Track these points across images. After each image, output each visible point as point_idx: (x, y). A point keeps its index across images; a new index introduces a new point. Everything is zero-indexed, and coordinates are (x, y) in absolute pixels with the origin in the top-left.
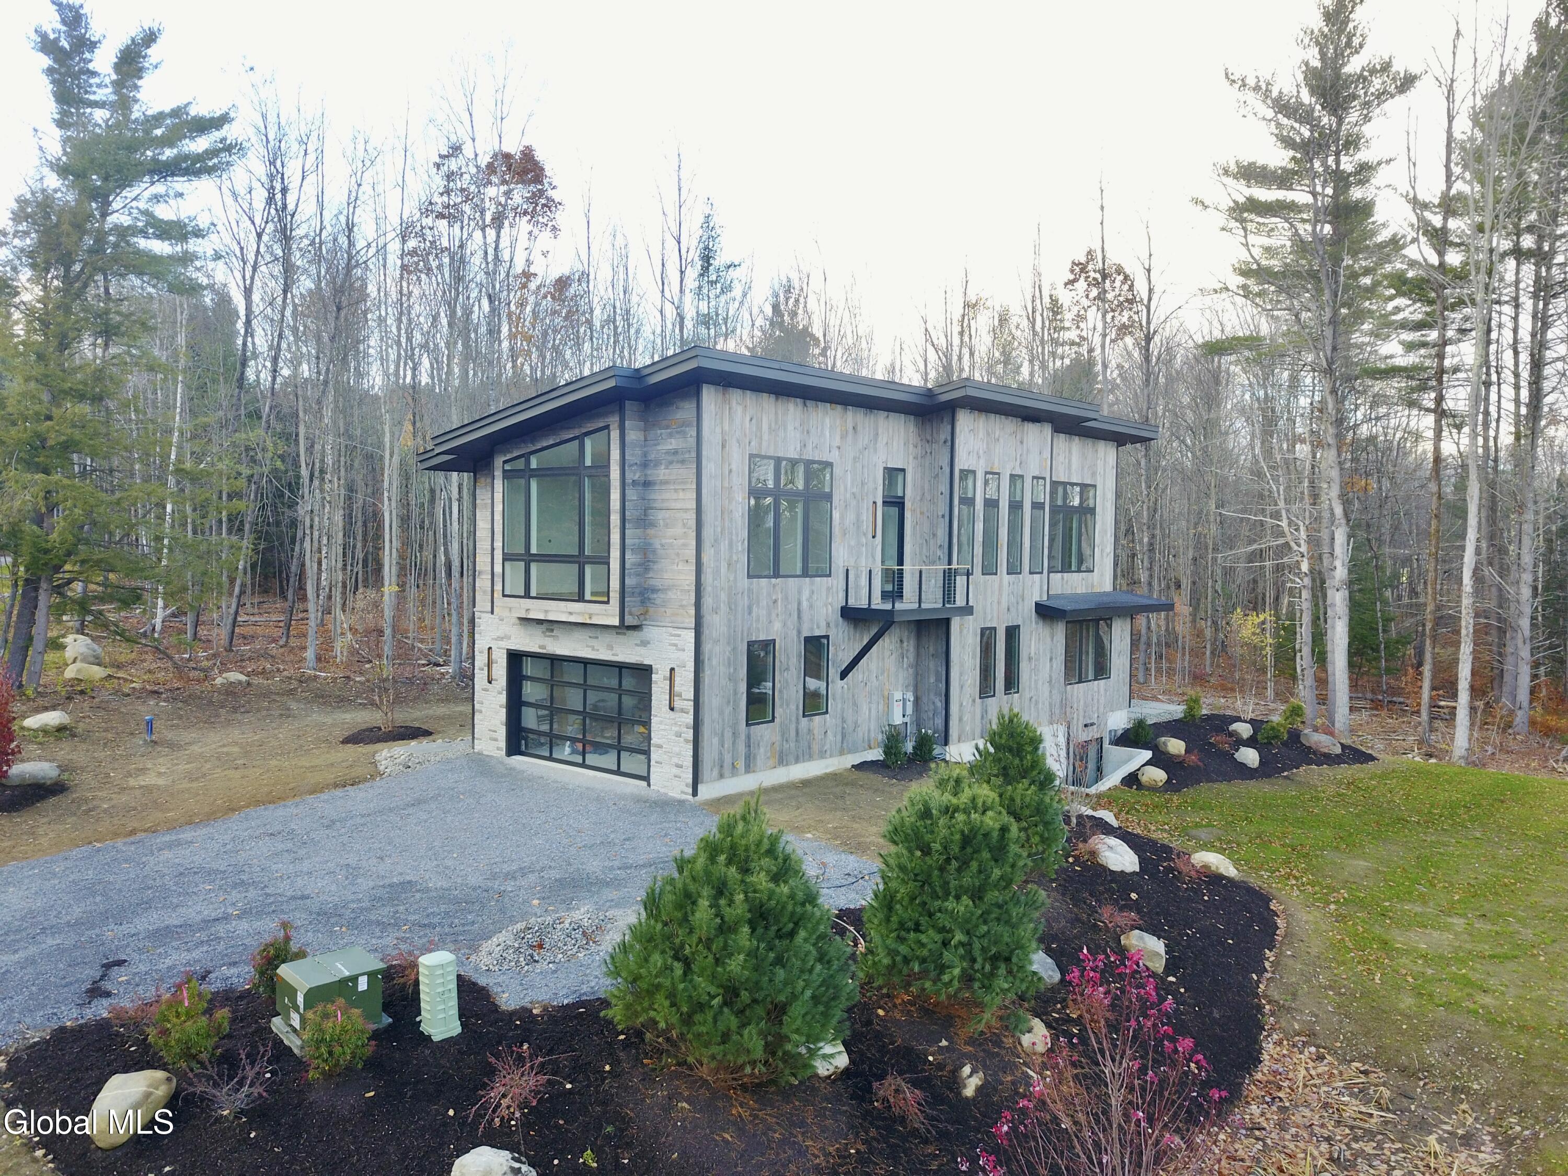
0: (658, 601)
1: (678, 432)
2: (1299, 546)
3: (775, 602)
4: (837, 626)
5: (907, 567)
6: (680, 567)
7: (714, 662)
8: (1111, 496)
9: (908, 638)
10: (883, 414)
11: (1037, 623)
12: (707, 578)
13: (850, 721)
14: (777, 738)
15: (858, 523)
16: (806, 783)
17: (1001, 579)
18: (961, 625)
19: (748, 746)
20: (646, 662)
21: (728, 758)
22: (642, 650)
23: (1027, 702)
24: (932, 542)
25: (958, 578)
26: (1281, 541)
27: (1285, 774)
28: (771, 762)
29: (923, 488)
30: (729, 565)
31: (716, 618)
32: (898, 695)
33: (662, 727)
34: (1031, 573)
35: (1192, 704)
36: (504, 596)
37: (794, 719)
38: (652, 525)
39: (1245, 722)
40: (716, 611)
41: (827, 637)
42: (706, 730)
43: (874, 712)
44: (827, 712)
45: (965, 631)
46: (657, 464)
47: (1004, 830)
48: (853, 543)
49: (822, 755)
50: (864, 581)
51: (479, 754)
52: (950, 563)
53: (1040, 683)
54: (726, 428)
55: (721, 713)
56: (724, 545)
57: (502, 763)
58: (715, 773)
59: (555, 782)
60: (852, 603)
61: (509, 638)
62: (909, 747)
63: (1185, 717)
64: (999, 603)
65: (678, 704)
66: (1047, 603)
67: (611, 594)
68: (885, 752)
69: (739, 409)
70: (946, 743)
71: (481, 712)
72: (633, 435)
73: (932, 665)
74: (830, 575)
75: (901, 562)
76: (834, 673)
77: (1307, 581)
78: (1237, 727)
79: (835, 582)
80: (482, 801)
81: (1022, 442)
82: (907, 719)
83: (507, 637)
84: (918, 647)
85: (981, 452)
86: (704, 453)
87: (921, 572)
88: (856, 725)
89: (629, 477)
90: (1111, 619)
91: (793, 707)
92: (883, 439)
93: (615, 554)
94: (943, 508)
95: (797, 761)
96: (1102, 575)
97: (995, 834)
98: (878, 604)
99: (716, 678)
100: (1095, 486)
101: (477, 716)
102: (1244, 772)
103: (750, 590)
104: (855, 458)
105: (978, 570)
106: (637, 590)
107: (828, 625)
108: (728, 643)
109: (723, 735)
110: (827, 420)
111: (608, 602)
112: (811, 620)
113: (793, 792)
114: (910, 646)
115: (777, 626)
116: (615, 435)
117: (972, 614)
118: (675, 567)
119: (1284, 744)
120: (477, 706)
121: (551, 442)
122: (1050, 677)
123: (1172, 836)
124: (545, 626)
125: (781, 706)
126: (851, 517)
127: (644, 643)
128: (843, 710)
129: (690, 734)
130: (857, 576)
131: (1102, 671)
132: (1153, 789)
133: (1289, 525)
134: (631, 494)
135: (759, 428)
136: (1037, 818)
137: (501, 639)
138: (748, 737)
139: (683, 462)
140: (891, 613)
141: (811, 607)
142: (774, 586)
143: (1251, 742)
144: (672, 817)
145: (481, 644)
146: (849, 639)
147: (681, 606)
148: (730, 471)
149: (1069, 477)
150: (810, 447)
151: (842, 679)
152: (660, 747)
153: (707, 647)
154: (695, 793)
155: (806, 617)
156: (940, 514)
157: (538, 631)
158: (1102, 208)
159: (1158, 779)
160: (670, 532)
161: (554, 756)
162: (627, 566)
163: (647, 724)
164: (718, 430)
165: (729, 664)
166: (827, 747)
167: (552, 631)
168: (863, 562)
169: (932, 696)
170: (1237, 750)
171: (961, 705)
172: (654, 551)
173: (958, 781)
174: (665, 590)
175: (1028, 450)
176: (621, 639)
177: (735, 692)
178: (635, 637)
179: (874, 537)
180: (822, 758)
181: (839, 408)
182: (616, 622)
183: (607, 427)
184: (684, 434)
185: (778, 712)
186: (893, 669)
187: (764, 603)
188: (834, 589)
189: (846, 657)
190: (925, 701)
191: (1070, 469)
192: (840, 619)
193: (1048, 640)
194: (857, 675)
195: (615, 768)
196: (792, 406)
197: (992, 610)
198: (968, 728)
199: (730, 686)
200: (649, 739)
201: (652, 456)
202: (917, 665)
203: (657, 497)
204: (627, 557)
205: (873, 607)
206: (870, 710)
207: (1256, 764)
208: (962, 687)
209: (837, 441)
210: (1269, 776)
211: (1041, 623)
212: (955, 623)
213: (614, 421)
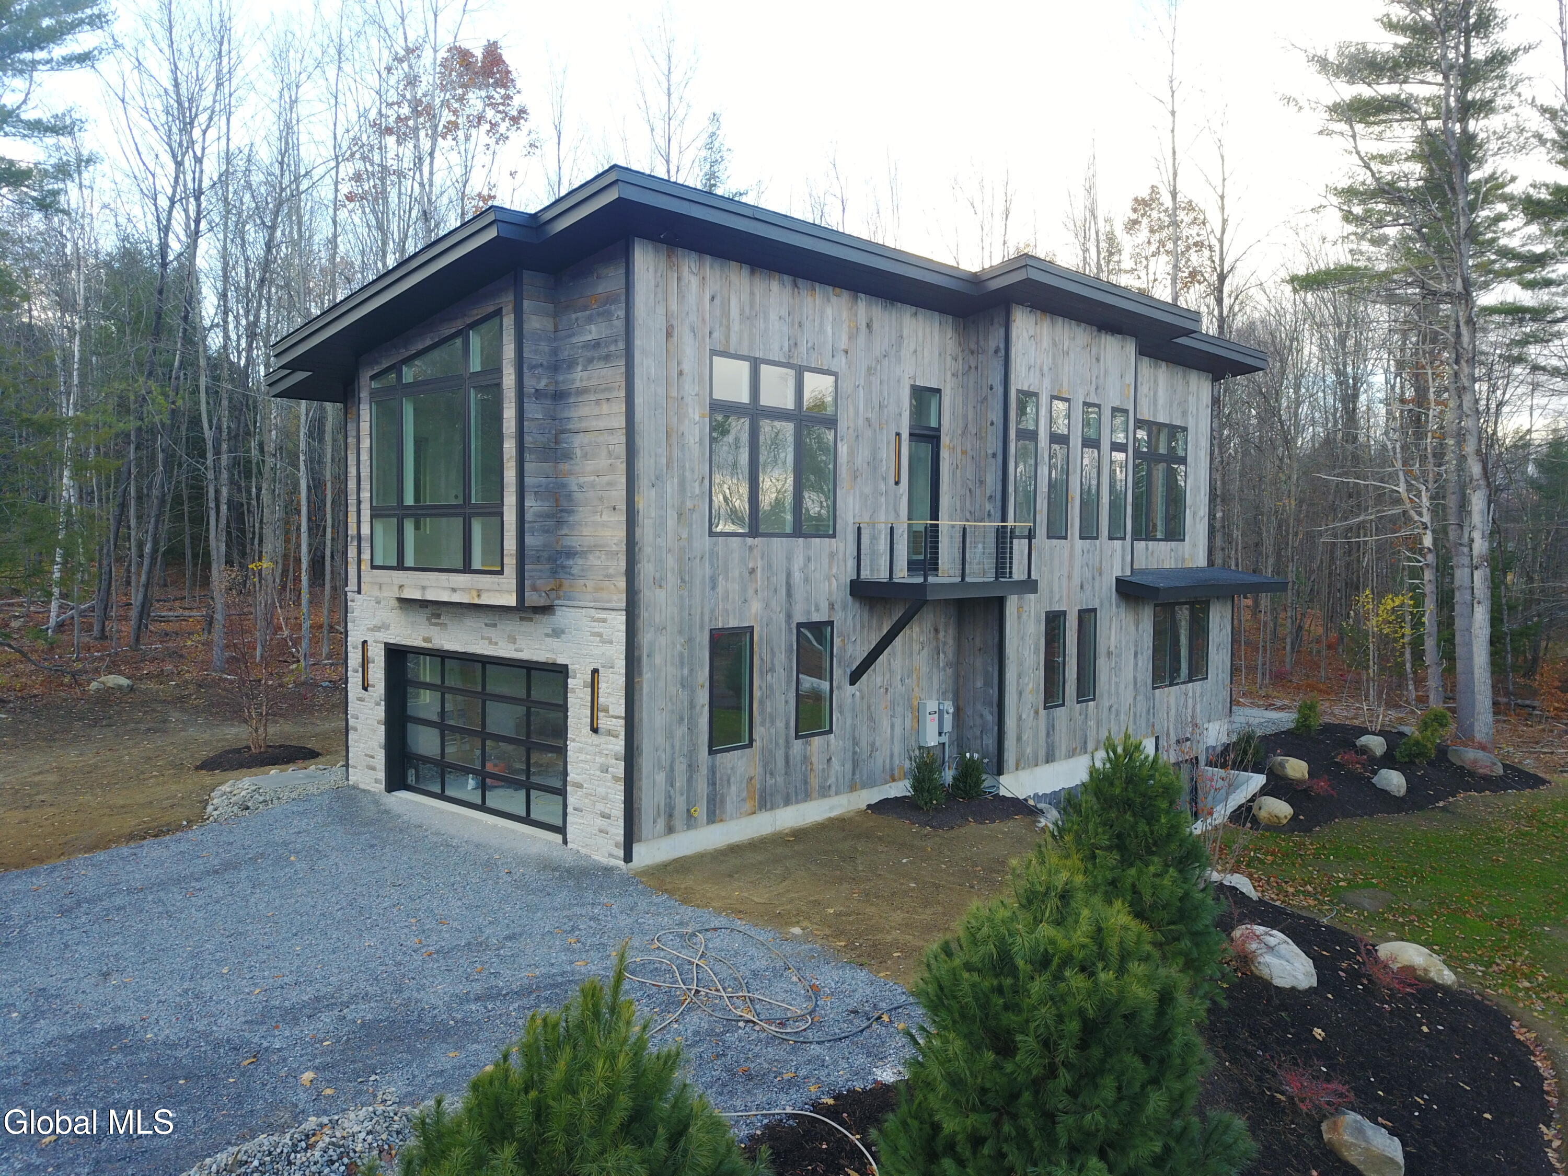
0: (575, 571)
1: (599, 314)
2: (1420, 514)
3: (752, 571)
4: (844, 608)
5: (944, 523)
6: (605, 518)
7: (658, 660)
8: (1204, 443)
9: (946, 625)
10: (909, 310)
11: (1118, 606)
12: (646, 532)
13: (864, 743)
14: (756, 770)
15: (874, 462)
16: (800, 835)
17: (1072, 546)
18: (1020, 608)
19: (712, 783)
20: (560, 661)
21: (680, 804)
22: (554, 643)
23: (1106, 711)
24: (978, 492)
25: (1015, 541)
26: (1397, 510)
27: (1441, 804)
28: (748, 806)
29: (965, 417)
30: (680, 515)
31: (661, 595)
32: (932, 705)
33: (582, 757)
34: (1111, 538)
35: (1306, 711)
36: (373, 567)
37: (782, 742)
38: (567, 456)
39: (1374, 733)
40: (659, 583)
41: (831, 623)
42: (646, 763)
43: (898, 731)
44: (831, 731)
45: (1025, 616)
46: (571, 364)
48: (867, 490)
49: (824, 792)
50: (883, 545)
51: (355, 787)
52: (1004, 518)
53: (1122, 686)
54: (674, 306)
55: (670, 736)
56: (671, 486)
57: (376, 803)
58: (661, 825)
59: (437, 834)
60: (865, 574)
61: (387, 627)
62: (948, 776)
63: (1297, 728)
64: (1069, 577)
65: (604, 722)
66: (1133, 579)
67: (506, 560)
68: (914, 787)
69: (694, 282)
70: (1000, 772)
71: (356, 729)
72: (535, 323)
73: (979, 663)
74: (834, 536)
75: (935, 515)
76: (840, 674)
77: (1430, 558)
78: (1365, 740)
79: (841, 546)
81: (1098, 360)
82: (945, 739)
83: (384, 627)
84: (959, 639)
85: (1046, 369)
86: (638, 342)
87: (964, 529)
88: (873, 747)
89: (530, 383)
90: (1208, 603)
91: (781, 724)
92: (909, 345)
93: (510, 500)
94: (993, 444)
95: (787, 802)
96: (1194, 545)
98: (902, 574)
99: (662, 684)
100: (1185, 429)
101: (351, 733)
102: (1385, 798)
103: (713, 554)
104: (869, 369)
105: (1041, 531)
106: (545, 554)
107: (832, 606)
108: (680, 632)
109: (672, 769)
110: (829, 311)
111: (501, 572)
112: (807, 599)
113: (779, 850)
114: (948, 637)
115: (756, 607)
116: (508, 321)
117: (1035, 590)
118: (598, 518)
119: (1431, 763)
120: (351, 722)
121: (428, 342)
122: (1135, 678)
123: (1322, 903)
124: (428, 611)
125: (763, 723)
126: (863, 454)
127: (557, 633)
128: (854, 727)
129: (619, 769)
130: (874, 538)
131: (1198, 671)
132: (1274, 827)
133: (1408, 491)
134: (534, 411)
135: (726, 313)
137: (376, 629)
138: (713, 770)
139: (607, 358)
140: (922, 587)
141: (806, 580)
142: (751, 548)
143: (1388, 760)
144: (589, 896)
145: (355, 637)
146: (863, 627)
147: (607, 576)
148: (681, 373)
149: (1155, 415)
150: (803, 348)
151: (853, 683)
152: (580, 786)
153: (646, 638)
154: (628, 858)
155: (799, 595)
156: (990, 452)
157: (421, 618)
159: (1281, 815)
160: (590, 465)
161: (448, 793)
162: (528, 517)
163: (562, 751)
164: (661, 310)
165: (682, 664)
166: (832, 780)
167: (438, 616)
168: (883, 519)
169: (979, 706)
170: (1375, 772)
171: (1020, 718)
172: (569, 496)
174: (584, 554)
175: (1106, 371)
176: (526, 627)
177: (692, 705)
178: (544, 624)
179: (897, 483)
180: (824, 796)
181: (846, 294)
182: (510, 600)
183: (498, 313)
184: (607, 315)
185: (759, 732)
186: (925, 669)
187: (735, 573)
188: (841, 556)
189: (859, 653)
190: (970, 713)
191: (1155, 405)
192: (849, 598)
193: (1132, 628)
194: (874, 677)
195: (523, 813)
196: (775, 286)
197: (1060, 587)
198: (1029, 750)
199: (684, 696)
200: (565, 774)
201: (564, 355)
202: (957, 664)
203: (573, 414)
204: (527, 504)
205: (896, 581)
206: (892, 726)
207: (1403, 791)
208: (1020, 694)
209: (843, 343)
210: (1420, 808)
211: (1123, 606)
212: (1012, 604)
213: (507, 301)
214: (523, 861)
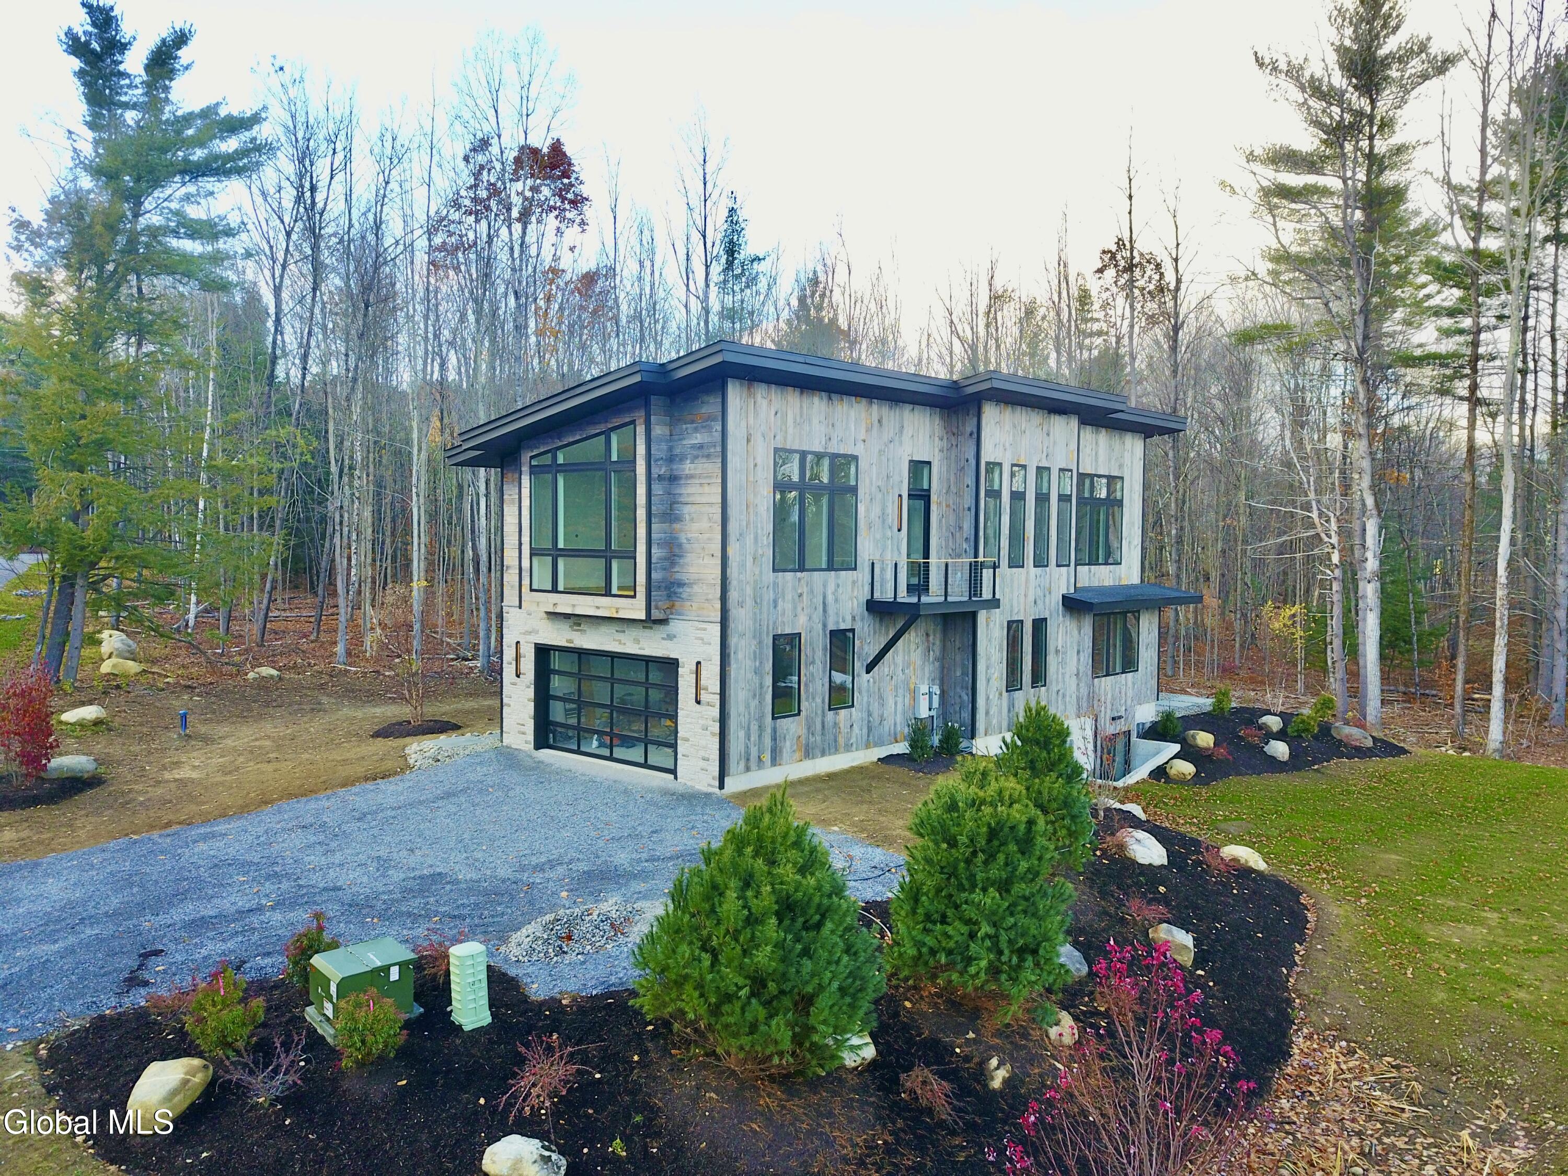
0: (684, 596)
1: (703, 427)
2: (1330, 537)
3: (801, 595)
4: (862, 620)
5: (933, 560)
6: (706, 561)
7: (740, 655)
8: (1138, 488)
9: (935, 632)
10: (908, 407)
11: (1064, 616)
12: (733, 572)
13: (876, 715)
14: (803, 731)
15: (883, 516)
16: (832, 776)
17: (1028, 573)
18: (988, 619)
19: (774, 739)
20: (672, 656)
21: (754, 752)
22: (668, 644)
23: (1054, 695)
24: (958, 535)
25: (984, 571)
26: (1311, 533)
27: (1316, 767)
28: (797, 755)
29: (949, 480)
30: (754, 559)
31: (742, 612)
32: (924, 689)
33: (689, 720)
34: (1058, 566)
35: (1222, 697)
36: (532, 590)
37: (819, 712)
38: (678, 519)
39: (1275, 715)
40: (741, 604)
41: (853, 630)
42: (732, 724)
43: (900, 707)
44: (853, 706)
45: (992, 625)
46: (682, 458)
47: (1031, 823)
48: (878, 536)
49: (848, 748)
50: (890, 574)
51: (507, 747)
52: (976, 556)
53: (1067, 676)
54: (751, 421)
55: (747, 706)
56: (749, 540)
57: (530, 757)
58: (742, 765)
59: (582, 775)
60: (877, 596)
61: (537, 632)
62: (936, 740)
63: (1214, 710)
64: (1026, 596)
65: (704, 697)
66: (1077, 596)
67: (638, 588)
68: (911, 746)
69: (764, 403)
70: (973, 737)
71: (509, 706)
72: (658, 430)
73: (958, 658)
74: (855, 569)
75: (926, 555)
76: (859, 667)
77: (1338, 573)
78: (1266, 720)
79: (860, 576)
80: (511, 794)
81: (1048, 435)
82: (933, 713)
83: (535, 632)
84: (944, 641)
85: (1007, 445)
86: (729, 447)
87: (946, 565)
88: (882, 719)
89: (655, 471)
90: (1139, 612)
91: (819, 700)
92: (908, 431)
93: (641, 549)
94: (969, 501)
95: (823, 754)
96: (1130, 568)
97: (1022, 827)
98: (903, 596)
99: (742, 672)
100: (1122, 478)
101: (505, 710)
102: (1274, 764)
103: (775, 584)
104: (880, 451)
105: (1004, 562)
106: (665, 585)
107: (854, 618)
108: (754, 637)
109: (749, 729)
110: (853, 414)
111: (634, 596)
112: (837, 614)
113: (819, 785)
114: (936, 639)
115: (803, 619)
116: (641, 430)
117: (999, 607)
118: (701, 561)
119: (1315, 737)
120: (505, 700)
121: (578, 437)
122: (1078, 670)
123: (1201, 830)
124: (573, 619)
125: (807, 699)
126: (876, 510)
127: (670, 637)
128: (869, 704)
129: (716, 728)
130: (883, 570)
131: (1130, 665)
132: (1181, 781)
133: (1320, 516)
134: (657, 489)
135: (785, 422)
136: (1064, 811)
137: (529, 633)
138: (774, 730)
139: (708, 456)
140: (917, 606)
141: (836, 600)
142: (800, 579)
143: (1281, 735)
144: (699, 809)
145: (509, 638)
146: (875, 633)
147: (707, 600)
148: (755, 465)
149: (1096, 469)
150: (834, 441)
151: (868, 672)
152: (687, 740)
153: (733, 641)
154: (721, 786)
155: (831, 611)
156: (966, 506)
157: (565, 625)
158: (1130, 197)
159: (1186, 772)
160: (695, 526)
161: (582, 749)
162: (654, 560)
163: (674, 717)
164: (744, 424)
165: (755, 658)
166: (853, 740)
167: (579, 625)
168: (890, 557)
169: (958, 690)
170: (1267, 743)
171: (988, 698)
172: (680, 546)
173: (984, 774)
174: (690, 585)
175: (1055, 443)
176: (647, 633)
177: (761, 686)
178: (661, 631)
179: (899, 530)
180: (848, 751)
181: (864, 401)
182: (642, 616)
183: (633, 422)
184: (709, 429)
185: (804, 705)
186: (919, 662)
187: (789, 597)
188: (860, 583)
189: (872, 651)
190: (952, 694)
191: (1096, 461)
192: (866, 613)
193: (1076, 632)
194: (883, 668)
195: (642, 761)
196: (816, 400)
197: (1019, 603)
198: (995, 721)
199: (756, 680)
200: (677, 732)
201: (677, 451)
202: (942, 659)
203: (683, 491)
204: (653, 551)
205: (899, 600)
206: (896, 703)
207: (1286, 757)
208: (988, 681)
209: (862, 435)
210: (1299, 769)
211: (1068, 617)
212: (982, 616)
213: (640, 416)
214: (651, 790)
